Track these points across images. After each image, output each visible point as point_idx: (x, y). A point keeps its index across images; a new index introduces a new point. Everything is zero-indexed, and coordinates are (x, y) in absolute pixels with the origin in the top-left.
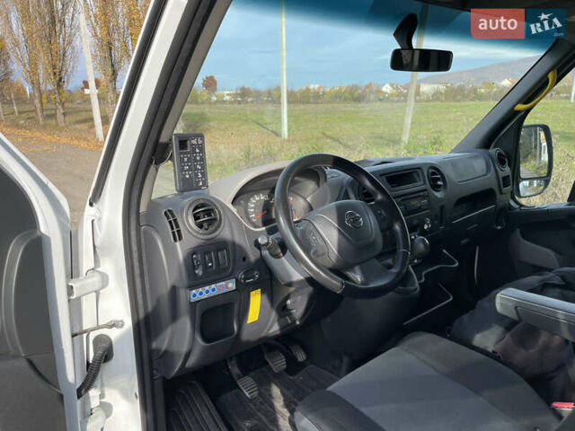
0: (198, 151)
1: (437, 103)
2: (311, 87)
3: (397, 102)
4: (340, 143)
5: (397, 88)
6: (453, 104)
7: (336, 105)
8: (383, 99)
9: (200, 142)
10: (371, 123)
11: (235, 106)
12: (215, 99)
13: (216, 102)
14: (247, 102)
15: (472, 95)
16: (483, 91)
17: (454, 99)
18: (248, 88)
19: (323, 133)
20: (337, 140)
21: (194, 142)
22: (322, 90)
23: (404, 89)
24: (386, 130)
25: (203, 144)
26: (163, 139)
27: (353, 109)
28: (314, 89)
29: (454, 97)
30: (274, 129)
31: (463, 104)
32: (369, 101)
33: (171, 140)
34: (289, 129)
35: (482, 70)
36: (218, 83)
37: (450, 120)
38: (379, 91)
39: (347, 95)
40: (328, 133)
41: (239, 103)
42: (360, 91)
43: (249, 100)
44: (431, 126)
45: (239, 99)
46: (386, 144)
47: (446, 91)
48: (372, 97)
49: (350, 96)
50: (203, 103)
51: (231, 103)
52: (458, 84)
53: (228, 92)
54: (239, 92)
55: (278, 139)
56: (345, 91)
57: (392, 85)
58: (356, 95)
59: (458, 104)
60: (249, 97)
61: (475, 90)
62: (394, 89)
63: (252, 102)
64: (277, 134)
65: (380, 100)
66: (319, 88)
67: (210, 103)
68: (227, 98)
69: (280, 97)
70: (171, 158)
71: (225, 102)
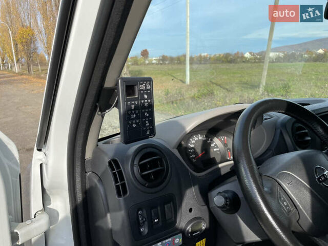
0: (146, 96)
1: (278, 64)
2: (203, 55)
3: (254, 62)
4: (221, 87)
5: (254, 55)
6: (288, 64)
7: (218, 65)
8: (246, 61)
9: (149, 87)
10: (240, 75)
11: (159, 66)
12: (147, 62)
13: (148, 64)
14: (165, 64)
15: (300, 59)
16: (306, 56)
17: (289, 61)
18: (166, 56)
19: (211, 81)
20: (219, 85)
21: (142, 87)
22: (208, 56)
23: (258, 55)
24: (249, 79)
25: (151, 90)
26: (108, 84)
27: (228, 67)
28: (204, 56)
29: (289, 60)
30: (181, 79)
31: (294, 63)
32: (236, 63)
33: (117, 84)
34: (190, 79)
35: (305, 43)
36: (149, 53)
37: (287, 73)
38: (243, 57)
39: (223, 59)
40: (213, 81)
41: (161, 64)
42: (231, 57)
43: (167, 62)
44: (277, 77)
45: (161, 62)
46: (250, 88)
47: (284, 57)
48: (239, 60)
49: (225, 60)
50: (141, 64)
51: (157, 64)
52: (291, 52)
53: (155, 58)
54: (161, 58)
55: (184, 85)
56: (223, 57)
57: (250, 53)
58: (229, 59)
59: (291, 64)
60: (167, 61)
61: (301, 56)
62: (252, 55)
63: (168, 64)
64: (184, 82)
65: (244, 62)
66: (207, 55)
67: (145, 65)
68: (154, 62)
69: (185, 60)
70: (117, 105)
71: (153, 64)
